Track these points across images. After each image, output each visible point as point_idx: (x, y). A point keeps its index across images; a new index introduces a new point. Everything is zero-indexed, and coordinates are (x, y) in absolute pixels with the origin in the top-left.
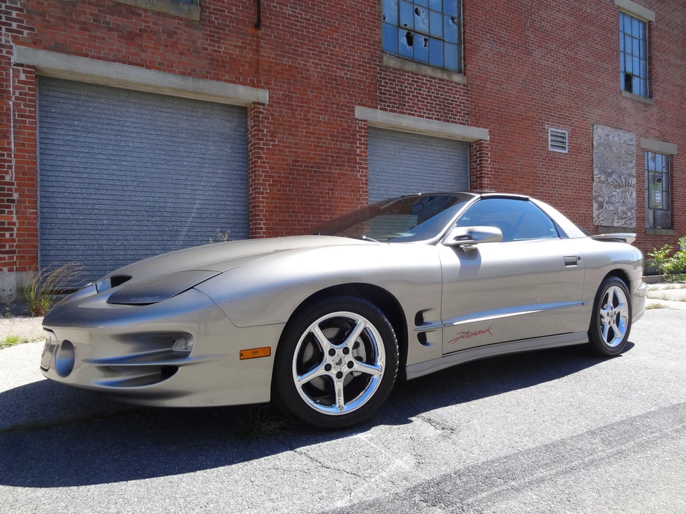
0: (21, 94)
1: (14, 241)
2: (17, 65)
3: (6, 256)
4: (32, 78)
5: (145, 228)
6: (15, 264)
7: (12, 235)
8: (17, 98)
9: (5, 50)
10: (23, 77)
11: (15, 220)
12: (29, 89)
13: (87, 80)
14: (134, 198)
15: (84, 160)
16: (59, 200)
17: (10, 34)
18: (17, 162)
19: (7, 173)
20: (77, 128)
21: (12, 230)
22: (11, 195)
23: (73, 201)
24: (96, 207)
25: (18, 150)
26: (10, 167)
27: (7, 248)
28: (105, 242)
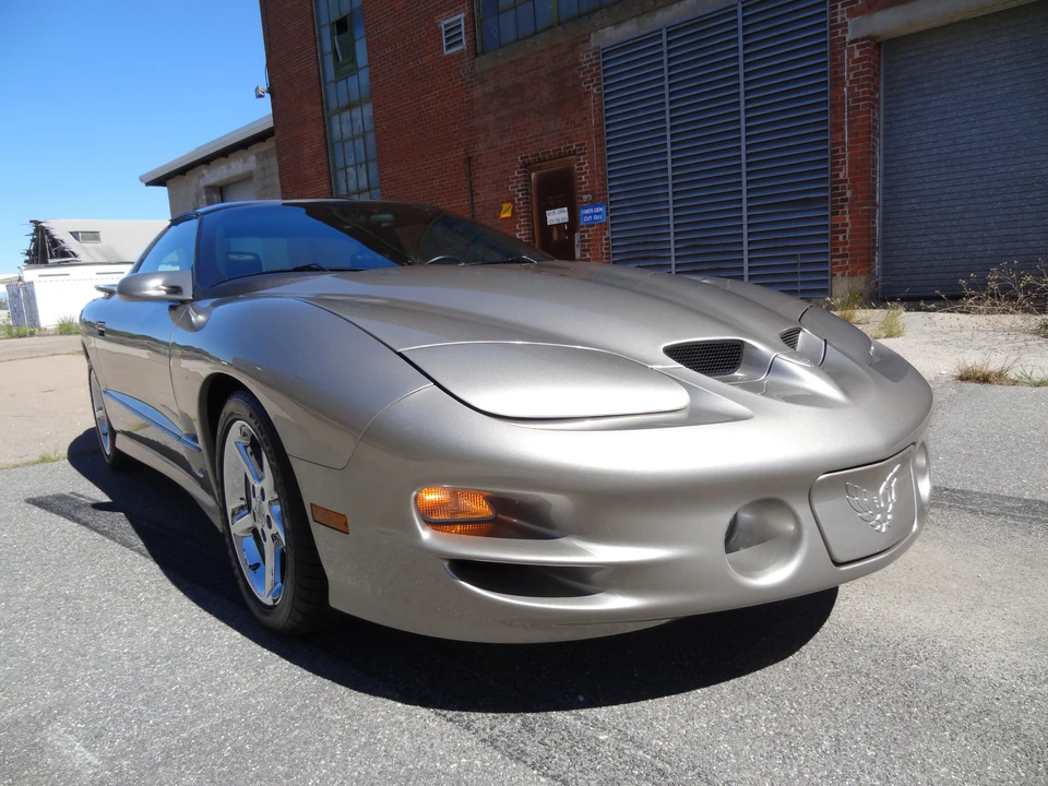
0: (855, 75)
1: (846, 243)
2: (852, 42)
3: (840, 260)
4: (866, 51)
5: (1016, 210)
6: (847, 268)
7: (844, 237)
8: (851, 82)
9: (840, 30)
10: (857, 55)
11: (848, 220)
12: (864, 66)
13: (935, 24)
14: (1001, 170)
15: (934, 131)
16: (903, 189)
17: (845, 9)
18: (850, 155)
19: (841, 169)
20: (927, 92)
21: (845, 231)
22: (845, 194)
23: (919, 187)
24: (947, 190)
25: (851, 142)
26: (844, 163)
27: (841, 252)
28: (957, 235)
